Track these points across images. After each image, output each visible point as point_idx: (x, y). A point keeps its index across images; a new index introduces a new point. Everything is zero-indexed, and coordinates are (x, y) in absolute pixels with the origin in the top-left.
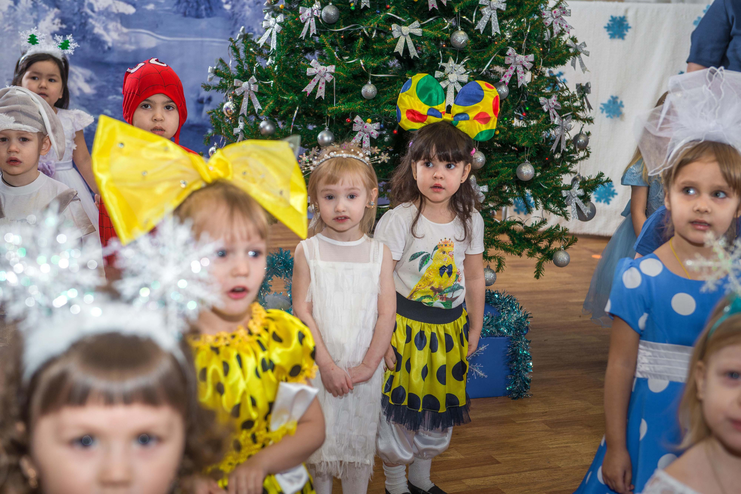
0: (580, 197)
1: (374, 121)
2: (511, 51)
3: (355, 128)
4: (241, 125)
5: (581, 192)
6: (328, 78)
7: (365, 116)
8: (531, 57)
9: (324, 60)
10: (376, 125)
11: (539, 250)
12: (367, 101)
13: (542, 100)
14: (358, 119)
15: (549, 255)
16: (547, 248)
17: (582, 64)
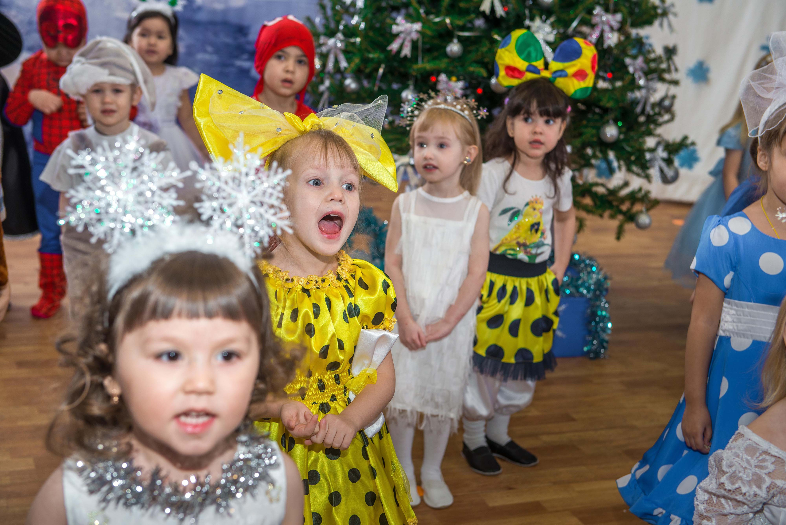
0: (664, 160)
1: (458, 80)
2: (597, 10)
3: (440, 87)
4: (327, 83)
5: (665, 155)
6: (414, 36)
7: (449, 74)
8: (619, 17)
9: (411, 18)
10: (460, 84)
11: (621, 212)
12: (454, 59)
13: (628, 61)
14: (443, 77)
15: (631, 217)
16: (629, 210)
17: (670, 25)
